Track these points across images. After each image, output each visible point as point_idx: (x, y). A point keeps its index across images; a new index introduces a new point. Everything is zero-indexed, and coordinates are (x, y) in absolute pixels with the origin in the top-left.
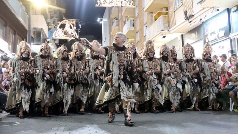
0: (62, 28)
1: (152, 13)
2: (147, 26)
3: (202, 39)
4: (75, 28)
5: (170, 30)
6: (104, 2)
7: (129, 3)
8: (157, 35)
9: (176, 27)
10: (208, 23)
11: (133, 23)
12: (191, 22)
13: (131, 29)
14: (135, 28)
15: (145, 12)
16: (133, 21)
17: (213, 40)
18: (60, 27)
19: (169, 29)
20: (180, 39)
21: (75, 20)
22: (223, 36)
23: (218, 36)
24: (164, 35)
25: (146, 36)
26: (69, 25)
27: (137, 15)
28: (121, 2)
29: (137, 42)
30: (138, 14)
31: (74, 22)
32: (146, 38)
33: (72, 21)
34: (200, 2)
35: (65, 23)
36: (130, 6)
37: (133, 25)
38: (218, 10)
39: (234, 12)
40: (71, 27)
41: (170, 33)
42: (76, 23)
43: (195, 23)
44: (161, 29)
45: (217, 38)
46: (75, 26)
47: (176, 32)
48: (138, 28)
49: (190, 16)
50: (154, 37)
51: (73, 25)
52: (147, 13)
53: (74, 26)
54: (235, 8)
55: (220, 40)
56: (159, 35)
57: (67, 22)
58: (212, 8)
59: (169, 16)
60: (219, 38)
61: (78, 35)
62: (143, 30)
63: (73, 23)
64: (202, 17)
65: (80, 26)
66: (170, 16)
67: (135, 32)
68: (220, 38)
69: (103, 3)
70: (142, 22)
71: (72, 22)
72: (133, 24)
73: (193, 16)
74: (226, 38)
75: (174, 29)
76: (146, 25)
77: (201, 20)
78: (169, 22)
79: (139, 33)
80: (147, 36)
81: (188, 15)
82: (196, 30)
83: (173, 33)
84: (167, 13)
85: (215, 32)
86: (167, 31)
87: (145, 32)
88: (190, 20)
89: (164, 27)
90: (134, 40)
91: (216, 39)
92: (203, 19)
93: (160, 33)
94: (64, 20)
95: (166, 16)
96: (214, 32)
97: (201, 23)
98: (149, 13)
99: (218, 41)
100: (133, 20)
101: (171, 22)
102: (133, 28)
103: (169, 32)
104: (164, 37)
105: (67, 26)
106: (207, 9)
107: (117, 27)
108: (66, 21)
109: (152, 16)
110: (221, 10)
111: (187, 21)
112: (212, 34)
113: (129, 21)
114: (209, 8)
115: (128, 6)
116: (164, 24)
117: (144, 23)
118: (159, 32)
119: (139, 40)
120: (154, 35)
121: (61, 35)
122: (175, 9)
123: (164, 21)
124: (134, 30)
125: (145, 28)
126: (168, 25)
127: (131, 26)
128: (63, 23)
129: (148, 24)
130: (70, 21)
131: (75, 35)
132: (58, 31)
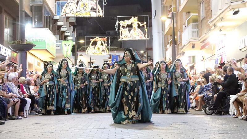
8: (226, 10)
24: (237, 10)
29: (202, 18)
41: (245, 7)
50: (222, 12)
56: (229, 9)
67: (199, 1)
86: (240, 2)
90: (197, 14)
93: (229, 7)
103: (245, 3)
104: (236, 13)
118: (228, 5)
119: (204, 16)
120: (221, 9)
121: (75, 11)
131: (98, 10)
132: (70, 4)
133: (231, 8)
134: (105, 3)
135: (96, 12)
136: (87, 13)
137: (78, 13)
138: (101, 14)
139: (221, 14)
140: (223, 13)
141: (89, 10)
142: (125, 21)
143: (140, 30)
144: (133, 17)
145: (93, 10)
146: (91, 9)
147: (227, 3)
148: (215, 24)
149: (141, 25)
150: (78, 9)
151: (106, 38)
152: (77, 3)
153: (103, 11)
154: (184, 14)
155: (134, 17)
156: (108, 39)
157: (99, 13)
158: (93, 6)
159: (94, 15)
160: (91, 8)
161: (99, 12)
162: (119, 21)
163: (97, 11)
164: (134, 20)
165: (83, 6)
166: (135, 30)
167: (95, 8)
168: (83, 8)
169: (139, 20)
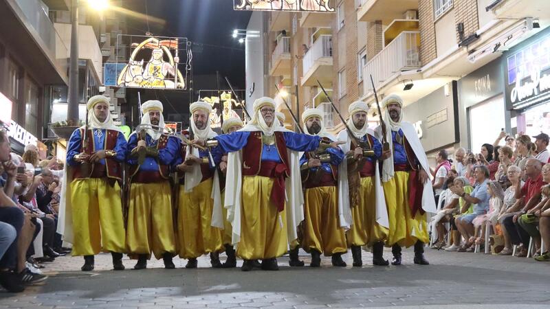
0: (143, 60)
1: (379, 22)
2: (365, 56)
3: (502, 93)
4: (177, 59)
5: (423, 69)
8: (391, 82)
9: (439, 63)
10: (515, 53)
11: (329, 47)
12: (473, 51)
13: (323, 64)
14: (336, 61)
15: (361, 20)
16: (328, 42)
17: (527, 98)
18: (138, 58)
19: (422, 66)
20: (448, 91)
21: (177, 39)
23: (538, 87)
24: (409, 83)
25: (362, 82)
27: (339, 26)
29: (340, 96)
30: (342, 25)
31: (175, 43)
32: (363, 89)
33: (169, 41)
34: (493, 5)
35: (150, 46)
36: (323, 9)
37: (331, 52)
38: (536, 25)
40: (166, 58)
41: (422, 78)
42: (179, 48)
43: (484, 53)
44: (401, 66)
45: (536, 93)
47: (437, 75)
48: (343, 60)
49: (470, 37)
50: (384, 86)
51: (173, 52)
52: (365, 24)
55: (543, 98)
56: (396, 81)
57: (157, 45)
58: (521, 20)
59: (420, 35)
60: (540, 92)
61: (184, 78)
62: (355, 65)
63: (172, 46)
64: (501, 39)
65: (190, 53)
66: (425, 34)
67: (335, 70)
68: (543, 92)
69: (255, 1)
70: (352, 47)
71: (168, 45)
72: (331, 49)
73: (478, 37)
75: (432, 67)
76: (363, 55)
77: (498, 46)
78: (420, 49)
79: (344, 73)
80: (364, 82)
81: (467, 34)
82: (490, 69)
83: (430, 77)
84: (417, 25)
85: (532, 79)
86: (414, 71)
87: (362, 73)
88: (471, 48)
89: (409, 62)
90: (331, 90)
91: (533, 95)
92: (502, 45)
93: (397, 77)
94: (149, 38)
95: (412, 34)
96: (530, 77)
97: (498, 54)
98: (371, 24)
99: (540, 100)
100: (330, 40)
101: (426, 47)
102: (329, 61)
103: (422, 73)
104: (408, 87)
106: (511, 22)
107: (288, 56)
108: (151, 41)
109: (379, 32)
111: (465, 49)
112: (524, 81)
113: (320, 41)
115: (317, 8)
116: (408, 53)
117: (359, 49)
118: (396, 75)
119: (345, 93)
120: (383, 81)
121: (140, 78)
122: (436, 16)
123: (408, 47)
124: (332, 64)
125: (361, 61)
126: (417, 57)
127: (324, 55)
128: (144, 46)
129: (368, 52)
130: (165, 41)
131: (178, 78)
132: (132, 67)
133: (400, 79)
134: (189, 67)
135: (173, 81)
136: (160, 82)
137: (145, 82)
138: (182, 84)
139: (381, 88)
140: (387, 87)
141: (163, 78)
142: (212, 97)
143: (234, 112)
144: (224, 92)
145: (169, 77)
146: (167, 77)
147: (395, 72)
148: (368, 104)
149: (237, 104)
150: (145, 76)
151: (176, 124)
152: (144, 66)
153: (185, 81)
154: (307, 89)
155: (227, 92)
156: (178, 126)
157: (179, 83)
158: (170, 71)
159: (170, 85)
160: (165, 74)
161: (179, 81)
162: (202, 97)
163: (176, 79)
164: (227, 98)
165: (153, 72)
166: (227, 111)
167: (173, 74)
168: (154, 74)
169: (233, 97)
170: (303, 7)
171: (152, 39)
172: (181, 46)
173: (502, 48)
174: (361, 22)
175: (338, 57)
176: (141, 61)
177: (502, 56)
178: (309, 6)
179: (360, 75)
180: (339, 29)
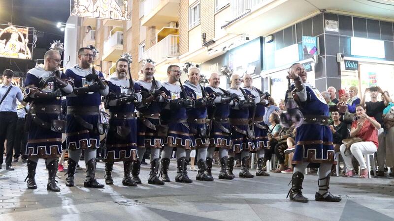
0: (5, 40)
1: (154, 27)
2: (144, 47)
4: (27, 40)
5: (180, 57)
6: (84, 9)
7: (121, 14)
9: (190, 54)
10: (233, 52)
11: (121, 39)
12: (211, 49)
13: (117, 49)
14: (125, 47)
15: (143, 25)
16: (121, 36)
18: (2, 38)
21: (28, 28)
22: (253, 73)
23: (246, 72)
25: (142, 61)
26: (18, 36)
27: (128, 27)
28: (111, 12)
30: (130, 27)
31: (26, 31)
33: (22, 29)
34: (225, 26)
35: (10, 31)
36: (123, 19)
37: (122, 42)
38: (247, 39)
39: (268, 42)
40: (20, 39)
41: (179, 62)
43: (217, 50)
44: (168, 54)
46: (27, 37)
48: (130, 48)
49: (210, 42)
51: (25, 36)
52: (145, 27)
53: (25, 38)
54: (270, 38)
56: (164, 63)
57: (15, 31)
58: (240, 35)
59: (179, 37)
61: (31, 52)
62: (137, 51)
63: (24, 32)
64: (227, 44)
65: (35, 38)
66: (182, 38)
69: (84, 11)
70: (136, 40)
71: (22, 31)
73: (214, 42)
74: (256, 76)
75: (186, 56)
76: (143, 45)
77: (224, 48)
78: (178, 45)
81: (208, 40)
82: (218, 60)
84: (176, 31)
85: (243, 67)
86: (175, 58)
88: (210, 47)
89: (172, 53)
92: (227, 47)
94: (9, 26)
95: (174, 37)
96: (241, 66)
97: (225, 52)
98: (149, 28)
101: (182, 45)
102: (121, 47)
103: (179, 60)
105: (14, 37)
106: (233, 36)
107: (93, 42)
108: (12, 29)
109: (153, 33)
110: (251, 39)
111: (206, 47)
112: (238, 68)
113: (116, 35)
114: (236, 35)
115: (120, 18)
116: (172, 47)
117: (140, 42)
118: (164, 59)
121: (3, 51)
122: (190, 28)
123: (172, 44)
124: (122, 49)
125: (141, 49)
126: (176, 50)
127: (118, 43)
128: (7, 31)
129: (146, 44)
130: (20, 29)
133: (166, 62)
134: (34, 46)
135: (24, 53)
136: (15, 54)
137: (6, 53)
138: (30, 56)
141: (17, 51)
145: (22, 51)
146: (20, 51)
150: (6, 50)
151: (19, 78)
152: (6, 44)
153: (31, 54)
154: (105, 63)
156: (21, 80)
157: (27, 55)
158: (22, 48)
159: (22, 56)
160: (19, 49)
161: (27, 54)
162: (39, 63)
163: (26, 53)
165: (12, 47)
167: (24, 50)
168: (12, 49)
170: (112, 17)
171: (12, 27)
172: (30, 33)
173: (226, 49)
174: (143, 27)
175: (126, 46)
176: (4, 40)
177: (226, 53)
178: (115, 17)
179: (140, 57)
180: (128, 29)
